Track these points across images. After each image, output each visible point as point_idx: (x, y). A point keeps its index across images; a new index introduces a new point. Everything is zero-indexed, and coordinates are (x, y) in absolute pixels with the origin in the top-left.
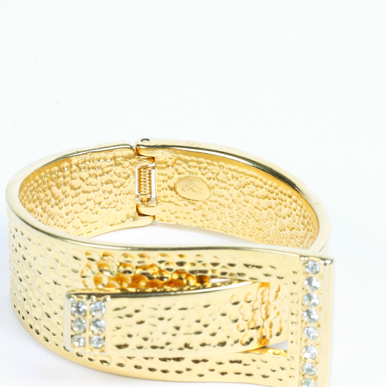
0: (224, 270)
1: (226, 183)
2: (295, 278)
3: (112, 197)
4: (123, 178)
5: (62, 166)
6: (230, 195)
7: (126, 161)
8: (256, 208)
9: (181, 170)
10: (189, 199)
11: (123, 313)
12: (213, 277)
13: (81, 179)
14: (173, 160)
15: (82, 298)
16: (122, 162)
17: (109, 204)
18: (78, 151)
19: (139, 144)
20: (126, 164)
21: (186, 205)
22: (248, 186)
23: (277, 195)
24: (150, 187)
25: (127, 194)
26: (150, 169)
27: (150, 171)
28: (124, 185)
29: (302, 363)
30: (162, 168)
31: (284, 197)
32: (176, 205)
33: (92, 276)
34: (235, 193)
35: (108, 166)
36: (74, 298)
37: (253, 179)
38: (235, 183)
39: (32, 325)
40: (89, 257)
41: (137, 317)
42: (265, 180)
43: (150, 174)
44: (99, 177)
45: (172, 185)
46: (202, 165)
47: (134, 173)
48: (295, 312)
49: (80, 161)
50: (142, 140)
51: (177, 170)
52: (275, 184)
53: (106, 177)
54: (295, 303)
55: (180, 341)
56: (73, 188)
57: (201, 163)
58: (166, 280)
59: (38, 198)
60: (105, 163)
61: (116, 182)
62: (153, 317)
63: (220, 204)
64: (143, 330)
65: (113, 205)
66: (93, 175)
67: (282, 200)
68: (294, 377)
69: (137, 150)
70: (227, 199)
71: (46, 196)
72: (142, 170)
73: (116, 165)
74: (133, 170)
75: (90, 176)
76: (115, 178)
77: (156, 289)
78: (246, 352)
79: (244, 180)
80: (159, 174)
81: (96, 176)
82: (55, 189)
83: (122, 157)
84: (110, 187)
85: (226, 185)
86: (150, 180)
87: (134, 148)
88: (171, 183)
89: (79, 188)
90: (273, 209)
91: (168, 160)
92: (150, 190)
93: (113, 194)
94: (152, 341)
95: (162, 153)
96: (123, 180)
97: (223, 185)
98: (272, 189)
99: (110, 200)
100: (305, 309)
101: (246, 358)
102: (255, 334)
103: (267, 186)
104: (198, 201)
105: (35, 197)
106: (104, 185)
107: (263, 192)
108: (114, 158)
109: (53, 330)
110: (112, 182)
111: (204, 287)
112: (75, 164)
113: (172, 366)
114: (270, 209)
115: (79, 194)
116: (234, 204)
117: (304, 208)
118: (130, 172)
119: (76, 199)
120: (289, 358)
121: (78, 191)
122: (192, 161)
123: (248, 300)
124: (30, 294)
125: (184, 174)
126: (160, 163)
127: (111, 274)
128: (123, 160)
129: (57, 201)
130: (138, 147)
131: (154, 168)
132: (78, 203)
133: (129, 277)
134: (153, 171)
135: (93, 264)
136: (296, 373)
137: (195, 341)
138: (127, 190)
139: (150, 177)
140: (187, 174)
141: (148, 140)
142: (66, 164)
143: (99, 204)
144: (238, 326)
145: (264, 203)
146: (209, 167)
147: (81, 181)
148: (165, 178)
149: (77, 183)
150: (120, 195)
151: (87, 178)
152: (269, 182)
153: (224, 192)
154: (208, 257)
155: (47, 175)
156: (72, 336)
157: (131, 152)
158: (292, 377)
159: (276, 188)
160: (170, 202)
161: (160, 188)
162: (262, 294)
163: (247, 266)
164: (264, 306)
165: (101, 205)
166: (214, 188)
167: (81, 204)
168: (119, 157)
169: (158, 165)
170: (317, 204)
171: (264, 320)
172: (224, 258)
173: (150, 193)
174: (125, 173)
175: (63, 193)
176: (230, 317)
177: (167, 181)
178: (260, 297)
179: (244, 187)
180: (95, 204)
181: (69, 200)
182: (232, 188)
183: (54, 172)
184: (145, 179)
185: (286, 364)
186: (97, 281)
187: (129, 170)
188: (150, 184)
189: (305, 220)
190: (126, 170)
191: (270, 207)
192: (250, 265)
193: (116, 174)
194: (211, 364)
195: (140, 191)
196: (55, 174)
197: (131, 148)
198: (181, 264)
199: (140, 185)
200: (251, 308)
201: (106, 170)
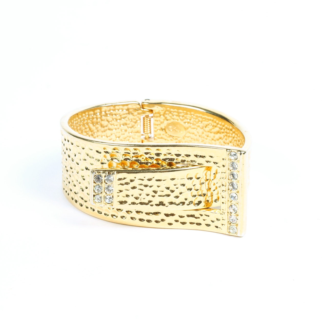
0: (184, 159)
1: (195, 125)
2: (223, 163)
3: (127, 134)
4: (133, 122)
5: (96, 111)
6: (198, 132)
7: (135, 112)
8: (213, 139)
9: (168, 118)
10: (173, 136)
11: (123, 182)
12: (177, 163)
13: (107, 121)
14: (163, 112)
15: (100, 172)
16: (133, 112)
17: (125, 138)
18: (106, 104)
19: (143, 102)
20: (136, 113)
21: (171, 140)
22: (208, 126)
23: (224, 130)
24: (150, 129)
25: (136, 133)
26: (150, 117)
27: (150, 119)
28: (134, 127)
29: (229, 215)
30: (157, 117)
31: (228, 131)
32: (166, 140)
33: (108, 163)
34: (201, 131)
35: (124, 114)
36: (95, 172)
37: (210, 122)
38: (201, 125)
39: (72, 189)
40: (105, 150)
41: (132, 184)
42: (217, 122)
43: (150, 121)
44: (118, 121)
45: (163, 128)
46: (181, 114)
47: (140, 119)
48: (224, 184)
49: (107, 110)
50: (146, 100)
51: (166, 118)
52: (223, 124)
53: (123, 121)
54: (224, 178)
55: (157, 200)
56: (102, 126)
57: (181, 113)
58: (149, 164)
59: (80, 129)
60: (123, 112)
61: (129, 124)
62: (141, 185)
63: (192, 139)
64: (136, 192)
65: (127, 139)
66: (115, 119)
67: (227, 133)
68: (225, 225)
69: (142, 105)
70: (196, 135)
71: (86, 128)
72: (146, 118)
73: (129, 113)
74: (140, 118)
75: (113, 119)
76: (128, 122)
77: (144, 168)
78: (197, 210)
79: (205, 123)
80: (156, 120)
81: (117, 120)
82: (91, 125)
83: (133, 109)
84: (125, 127)
85: (195, 127)
86: (150, 125)
87: (141, 104)
88: (163, 126)
89: (107, 126)
90: (222, 139)
91: (161, 111)
92: (150, 131)
93: (127, 132)
94: (141, 200)
95: (157, 107)
96: (134, 124)
97: (193, 127)
98: (221, 127)
99: (125, 136)
100: (230, 182)
101: (197, 214)
102: (202, 199)
103: (219, 126)
104: (179, 137)
105: (79, 128)
106: (122, 126)
107: (217, 129)
108: (128, 110)
109: (85, 199)
110: (126, 124)
111: (172, 168)
112: (104, 111)
113: (153, 218)
114: (220, 140)
115: (106, 130)
116: (200, 138)
117: (239, 135)
118: (137, 119)
119: (104, 133)
120: (221, 213)
121: (106, 128)
122: (175, 112)
123: (198, 177)
124: (72, 178)
125: (170, 120)
126: (156, 113)
127: (118, 161)
128: (133, 111)
129: (93, 133)
130: (143, 104)
131: (152, 117)
132: (105, 136)
133: (128, 162)
134: (152, 119)
135: (108, 155)
136: (225, 222)
137: (166, 200)
138: (136, 130)
139: (150, 123)
140: (172, 121)
141: (149, 100)
142: (98, 111)
143: (119, 137)
144: (192, 193)
145: (217, 136)
146: (185, 116)
147: (107, 123)
148: (159, 123)
149: (105, 123)
150: (131, 133)
151: (111, 121)
152: (220, 123)
153: (194, 131)
154: (174, 151)
155: (86, 116)
156: (94, 196)
157: (138, 106)
158: (223, 225)
159: (223, 126)
160: (162, 138)
161: (156, 130)
162: (206, 175)
163: (196, 156)
164: (207, 182)
165: (120, 138)
166: (188, 128)
167: (107, 137)
168: (131, 109)
169: (155, 115)
170: (246, 131)
171: (207, 191)
172: (183, 151)
173: (150, 133)
174: (135, 119)
175: (97, 128)
176: (186, 187)
177: (160, 125)
178: (205, 177)
179: (206, 127)
180: (116, 137)
181: (100, 133)
182: (199, 128)
183: (91, 115)
184: (147, 124)
185: (220, 217)
186: (110, 165)
187: (137, 117)
188: (150, 127)
189: (239, 143)
190: (135, 117)
191: (220, 138)
192: (198, 156)
193: (129, 120)
194: (176, 217)
195: (144, 132)
196: (91, 116)
197: (139, 104)
198: (158, 155)
199: (144, 127)
200: (199, 183)
201: (123, 116)
